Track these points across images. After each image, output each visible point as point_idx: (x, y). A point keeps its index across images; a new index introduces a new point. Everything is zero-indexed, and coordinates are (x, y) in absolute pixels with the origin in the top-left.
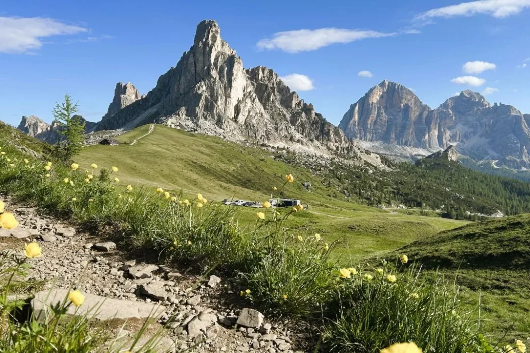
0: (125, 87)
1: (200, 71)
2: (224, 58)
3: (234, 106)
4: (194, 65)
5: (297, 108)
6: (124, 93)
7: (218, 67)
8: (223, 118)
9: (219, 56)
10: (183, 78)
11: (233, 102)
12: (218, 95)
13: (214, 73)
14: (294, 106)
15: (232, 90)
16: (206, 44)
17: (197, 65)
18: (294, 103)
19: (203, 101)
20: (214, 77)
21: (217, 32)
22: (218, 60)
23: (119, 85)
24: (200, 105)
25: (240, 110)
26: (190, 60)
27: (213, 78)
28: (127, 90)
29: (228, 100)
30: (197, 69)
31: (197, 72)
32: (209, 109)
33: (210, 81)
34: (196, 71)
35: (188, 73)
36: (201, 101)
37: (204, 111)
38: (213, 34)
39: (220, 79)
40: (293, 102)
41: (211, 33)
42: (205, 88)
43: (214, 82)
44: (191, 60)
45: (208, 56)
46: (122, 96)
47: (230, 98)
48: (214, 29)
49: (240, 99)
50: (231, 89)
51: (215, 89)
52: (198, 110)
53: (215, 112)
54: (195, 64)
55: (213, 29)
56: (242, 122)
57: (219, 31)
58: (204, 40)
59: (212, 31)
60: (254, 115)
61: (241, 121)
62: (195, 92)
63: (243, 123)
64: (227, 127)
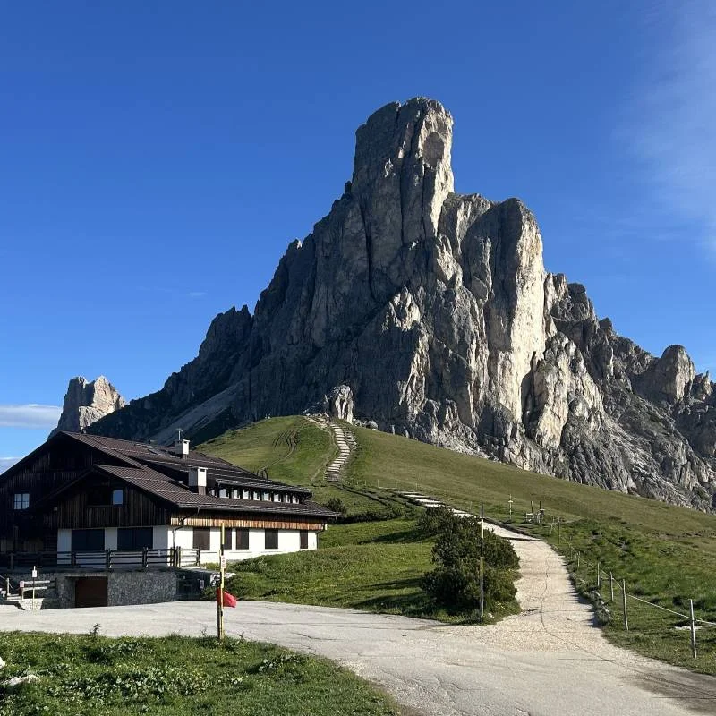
0: (91, 389)
1: (385, 264)
2: (474, 212)
3: (520, 381)
4: (363, 243)
5: (692, 401)
6: (89, 403)
7: (459, 241)
8: (505, 422)
9: (458, 206)
10: (321, 291)
11: (519, 365)
12: (468, 339)
13: (448, 263)
14: (680, 393)
15: (516, 321)
16: (408, 167)
17: (378, 242)
18: (681, 381)
19: (422, 356)
20: (449, 277)
21: (442, 127)
22: (455, 219)
23: (75, 384)
24: (414, 371)
25: (544, 393)
26: (348, 224)
27: (443, 278)
28: (96, 395)
29: (501, 359)
30: (376, 258)
31: (377, 266)
32: (447, 387)
33: (431, 290)
34: (370, 262)
35: (341, 273)
36: (417, 357)
37: (428, 396)
38: (432, 135)
39: (467, 281)
40: (678, 380)
41: (424, 133)
42: (415, 315)
43: (450, 294)
44: (354, 224)
45: (418, 205)
46: (83, 409)
47: (510, 350)
48: (433, 120)
49: (540, 356)
50: (511, 316)
51: (455, 317)
52: (406, 391)
53: (472, 400)
54: (369, 241)
55: (432, 118)
56: (554, 438)
57: (450, 123)
58: (401, 155)
59: (428, 126)
60: (586, 415)
61: (549, 435)
62: (384, 328)
63: (557, 443)
64: (522, 453)
